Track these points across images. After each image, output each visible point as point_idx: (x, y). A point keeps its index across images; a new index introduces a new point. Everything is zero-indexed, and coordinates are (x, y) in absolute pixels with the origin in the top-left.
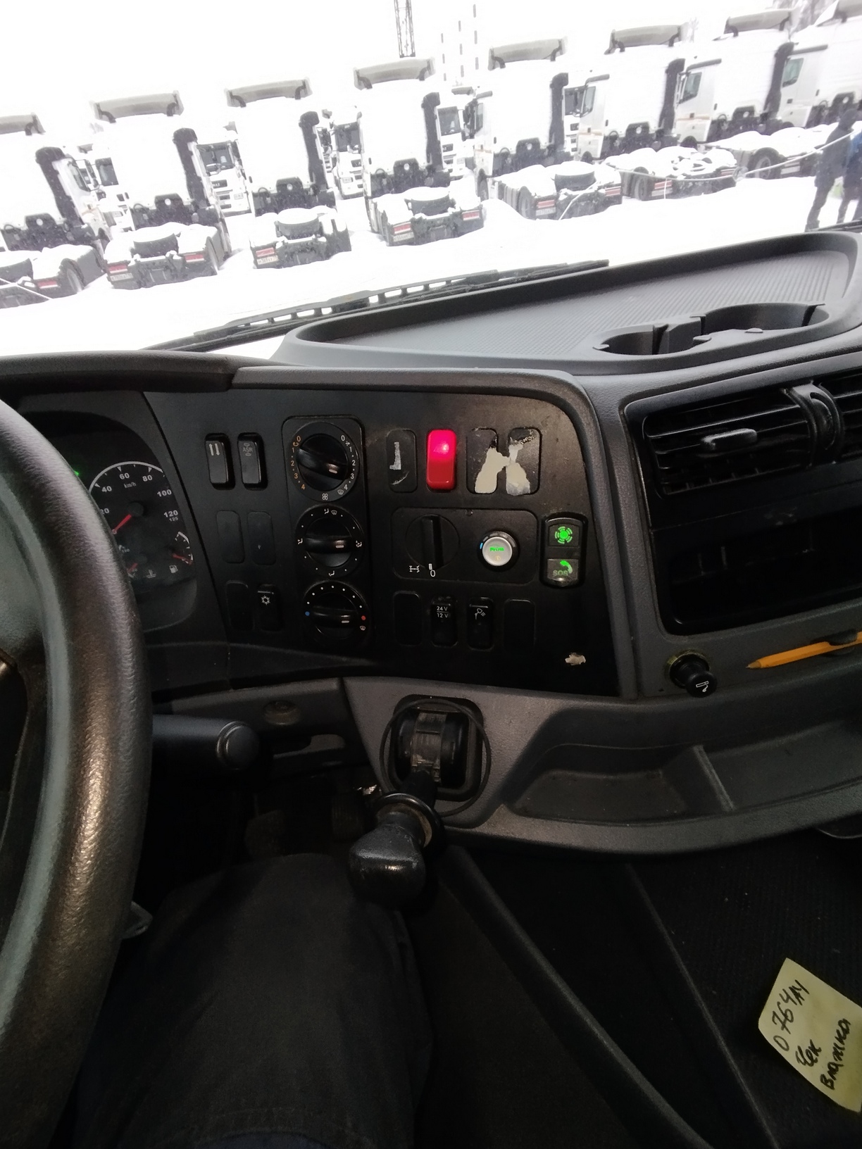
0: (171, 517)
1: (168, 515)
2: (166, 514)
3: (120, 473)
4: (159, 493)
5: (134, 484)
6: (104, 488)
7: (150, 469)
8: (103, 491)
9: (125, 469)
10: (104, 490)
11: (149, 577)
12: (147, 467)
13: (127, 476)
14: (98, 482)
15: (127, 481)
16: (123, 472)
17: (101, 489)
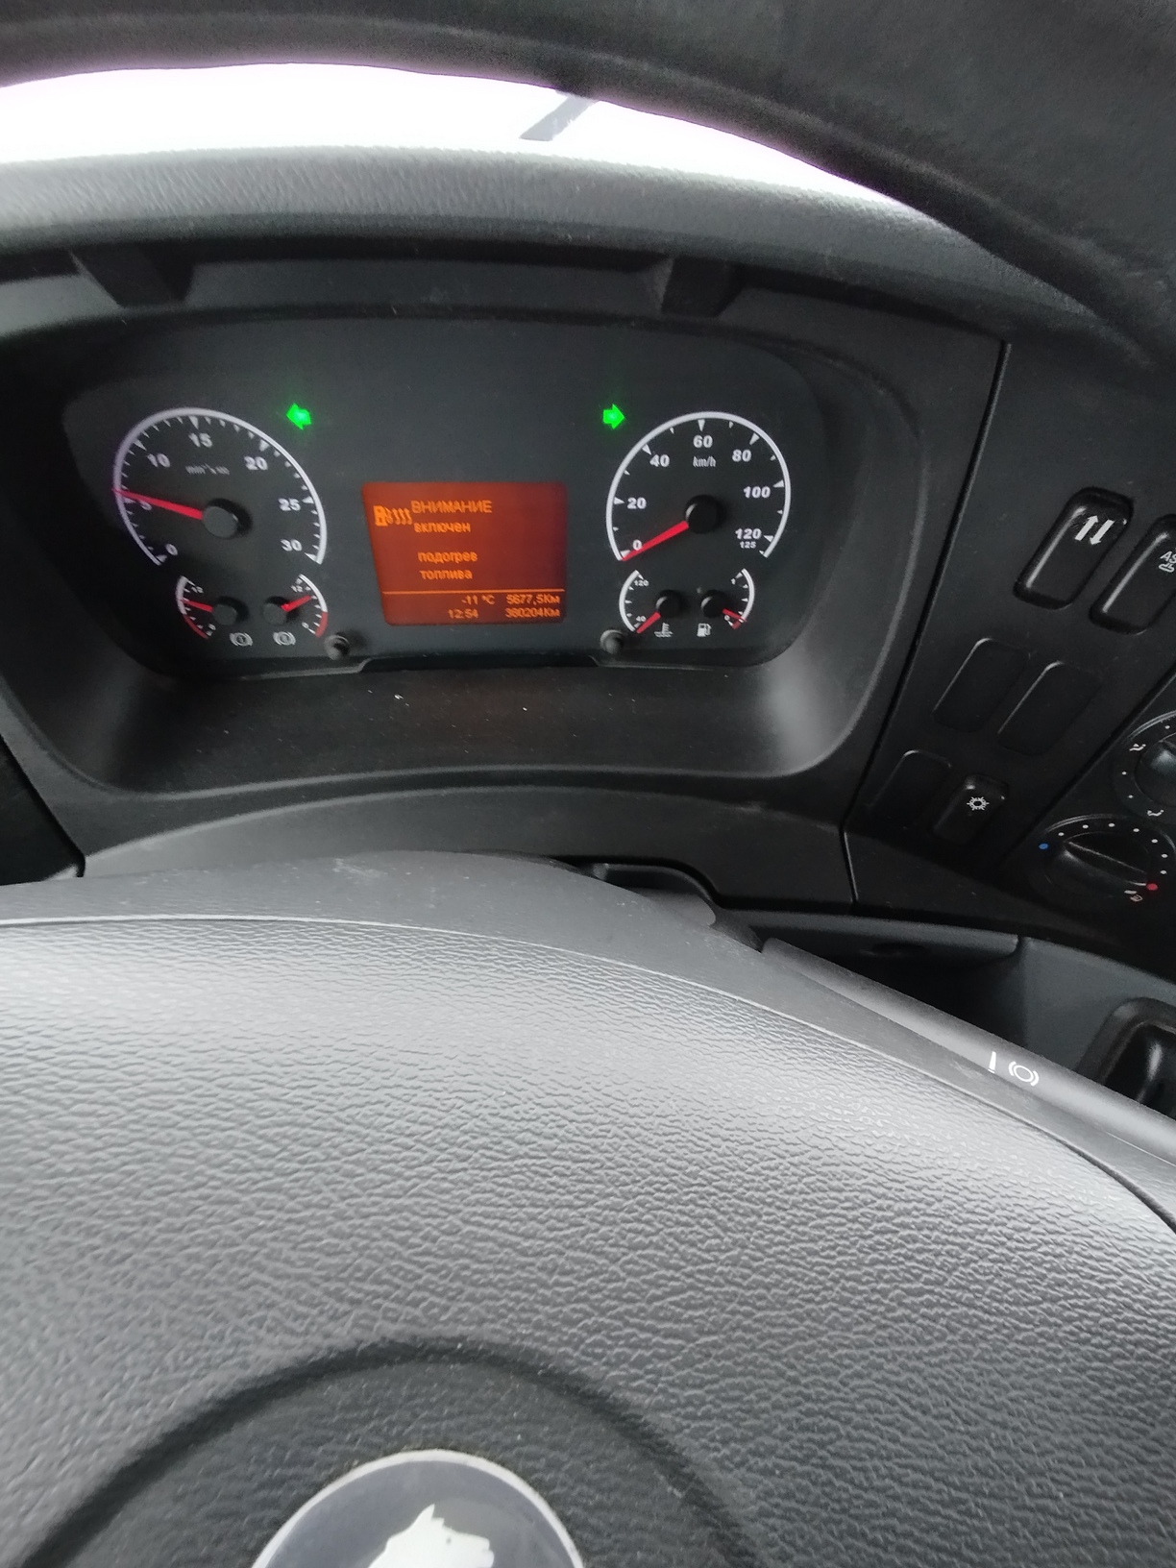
0: (745, 541)
1: (744, 534)
2: (739, 532)
3: (697, 432)
4: (747, 490)
5: (712, 462)
6: (657, 457)
7: (755, 438)
8: (652, 462)
9: (712, 426)
10: (655, 461)
11: (658, 634)
12: (751, 432)
13: (708, 442)
14: (650, 444)
15: (703, 453)
16: (703, 434)
17: (653, 456)
